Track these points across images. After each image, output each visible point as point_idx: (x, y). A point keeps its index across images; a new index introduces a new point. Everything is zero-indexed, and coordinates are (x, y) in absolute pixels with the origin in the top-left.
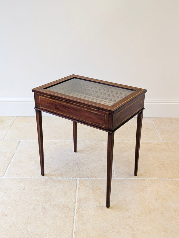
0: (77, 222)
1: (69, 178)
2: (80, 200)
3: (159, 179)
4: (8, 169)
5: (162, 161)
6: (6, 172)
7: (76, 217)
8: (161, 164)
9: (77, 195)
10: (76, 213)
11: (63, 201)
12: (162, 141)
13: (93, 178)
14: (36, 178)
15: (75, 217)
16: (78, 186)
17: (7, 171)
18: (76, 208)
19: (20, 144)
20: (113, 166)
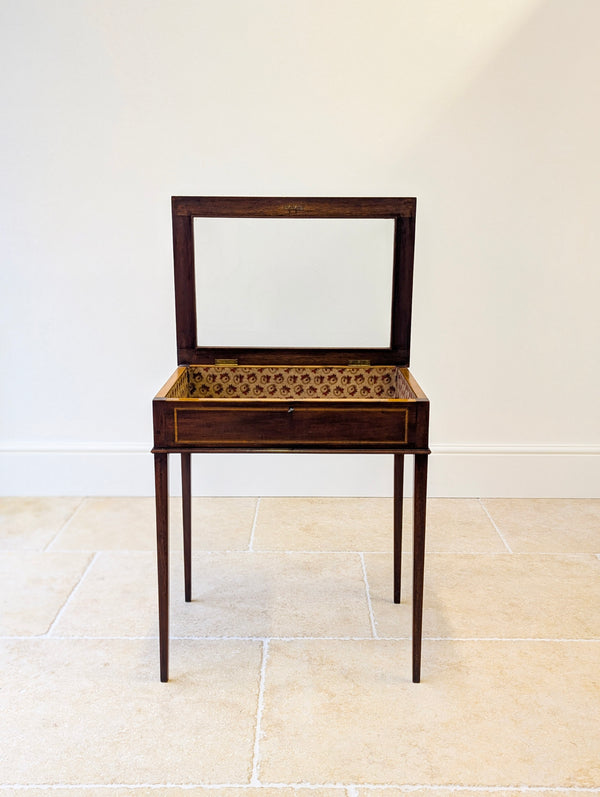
0: (265, 739)
1: (240, 638)
2: (273, 689)
3: (504, 639)
4: (59, 616)
6: (54, 624)
7: (262, 729)
8: (512, 605)
9: (263, 677)
10: (262, 719)
12: (511, 553)
13: (312, 638)
14: (143, 638)
15: (258, 727)
16: (266, 656)
17: (56, 622)
18: (261, 707)
19: (93, 562)
20: (370, 609)
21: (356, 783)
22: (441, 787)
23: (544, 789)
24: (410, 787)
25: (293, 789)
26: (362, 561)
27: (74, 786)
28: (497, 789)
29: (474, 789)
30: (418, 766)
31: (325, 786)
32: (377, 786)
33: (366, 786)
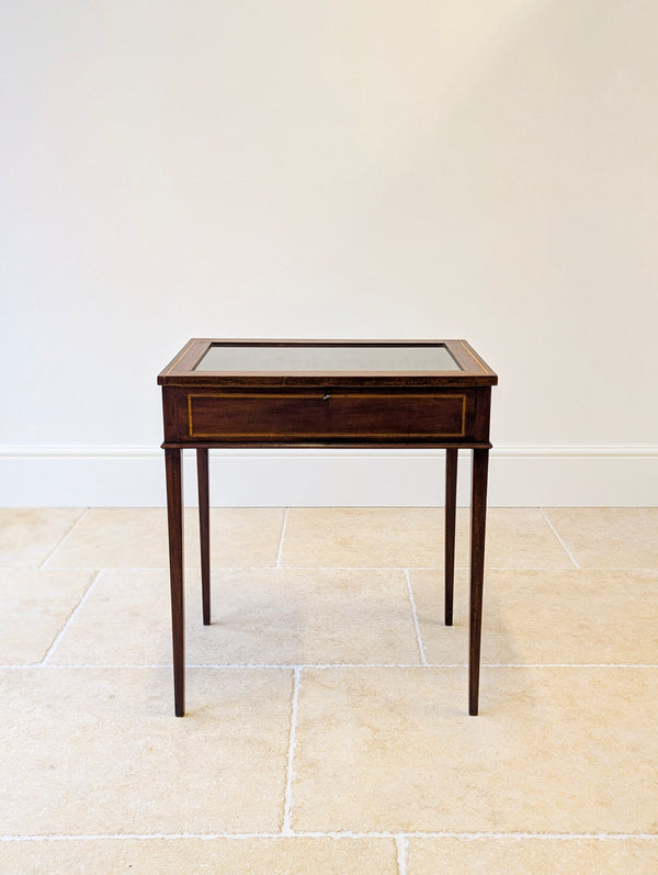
0: (299, 781)
1: (267, 666)
2: (307, 724)
3: (574, 666)
5: (585, 619)
7: (294, 769)
8: (582, 627)
10: (295, 758)
13: (350, 665)
14: (154, 666)
15: (290, 768)
16: (298, 686)
17: (54, 648)
18: (293, 745)
19: (97, 579)
20: (418, 632)
21: (406, 832)
22: (506, 835)
23: (625, 837)
24: (470, 836)
25: (331, 838)
26: (408, 578)
27: (74, 838)
28: (570, 837)
29: (544, 837)
30: (478, 811)
31: (370, 835)
32: (430, 835)
33: (418, 834)
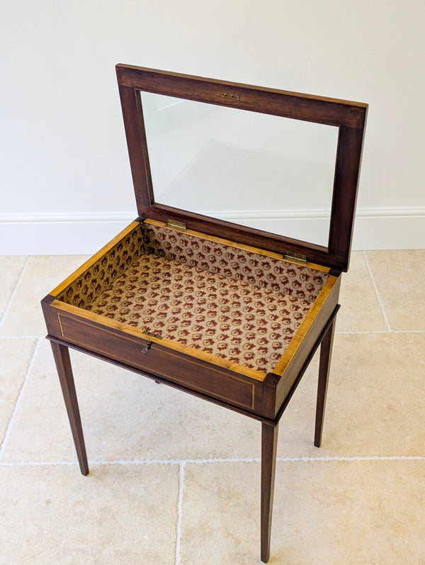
2: (188, 534)
3: (382, 458)
4: (7, 434)
5: (392, 399)
9: (180, 517)
11: (146, 537)
12: (390, 331)
13: (220, 460)
16: (183, 486)
18: (178, 560)
